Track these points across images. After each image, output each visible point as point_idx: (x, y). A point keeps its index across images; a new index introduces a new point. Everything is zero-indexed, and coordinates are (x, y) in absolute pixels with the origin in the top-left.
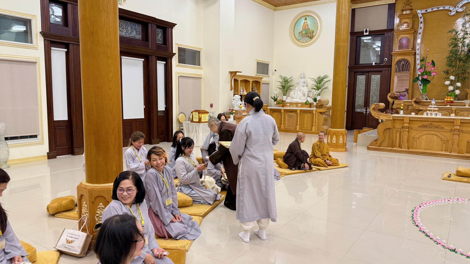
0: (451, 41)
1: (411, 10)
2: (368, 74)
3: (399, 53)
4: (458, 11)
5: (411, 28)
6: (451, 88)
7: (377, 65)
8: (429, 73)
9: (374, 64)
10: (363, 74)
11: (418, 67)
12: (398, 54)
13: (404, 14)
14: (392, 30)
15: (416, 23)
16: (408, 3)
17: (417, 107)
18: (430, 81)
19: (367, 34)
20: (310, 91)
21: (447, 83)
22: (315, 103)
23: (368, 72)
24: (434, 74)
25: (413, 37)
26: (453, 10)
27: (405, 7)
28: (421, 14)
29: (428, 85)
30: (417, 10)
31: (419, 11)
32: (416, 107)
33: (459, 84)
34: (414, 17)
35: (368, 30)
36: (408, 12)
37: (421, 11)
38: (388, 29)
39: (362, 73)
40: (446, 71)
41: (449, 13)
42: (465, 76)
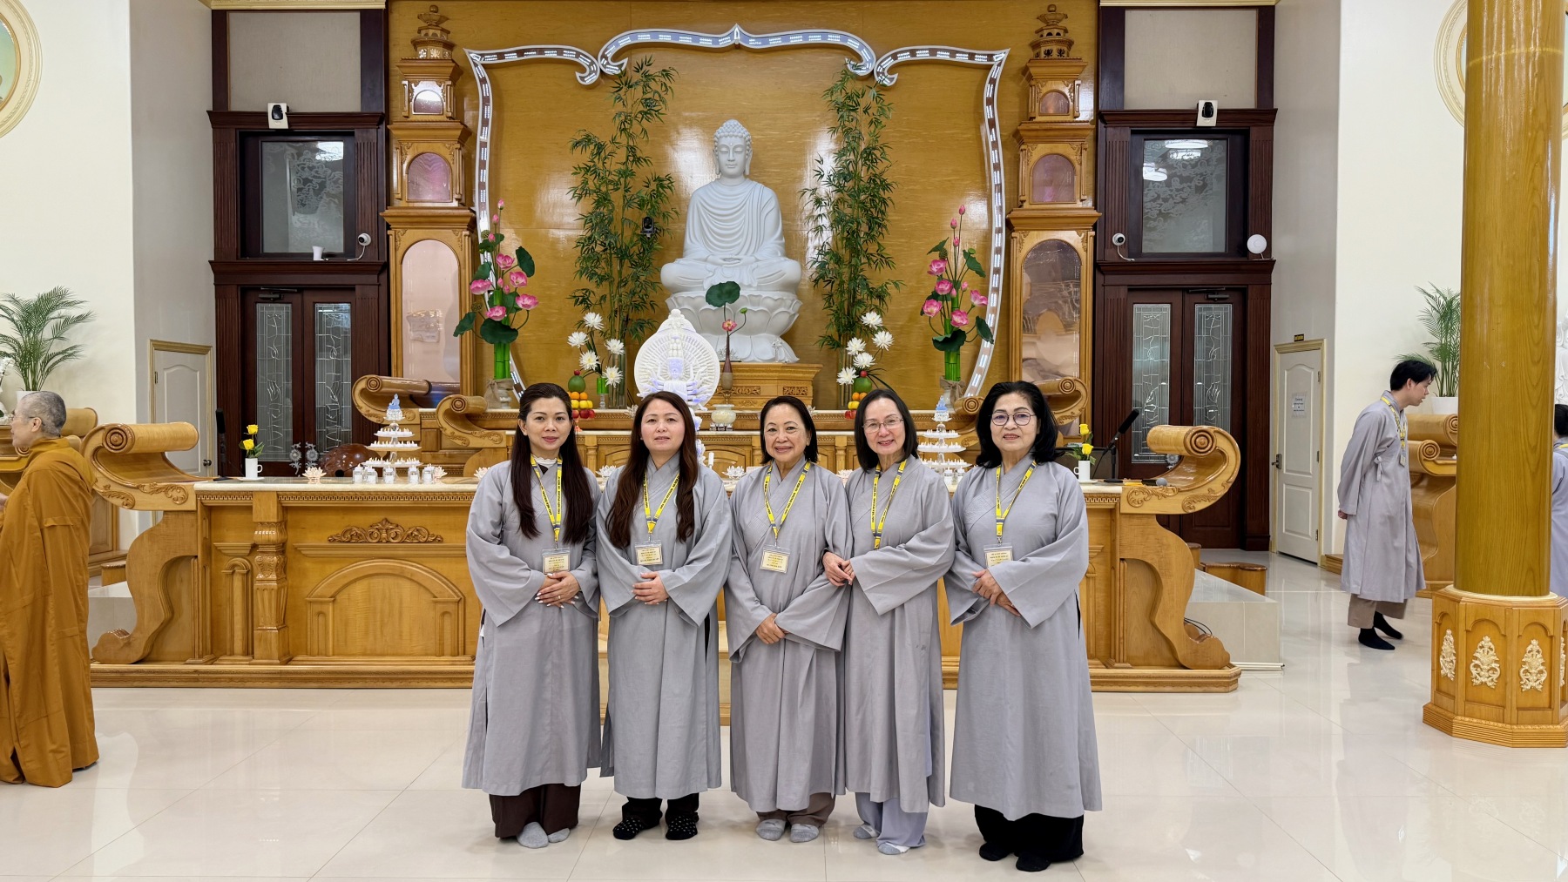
0: (580, 178)
1: (449, 46)
2: (297, 298)
3: (412, 214)
4: (605, 71)
5: (450, 118)
6: (589, 360)
7: (333, 260)
9: (317, 257)
10: (277, 296)
12: (408, 220)
13: (423, 59)
14: (383, 118)
15: (467, 100)
16: (435, 17)
17: (460, 438)
18: (515, 331)
19: (283, 124)
21: (578, 339)
23: (301, 289)
24: (527, 302)
25: (458, 156)
26: (589, 66)
27: (423, 32)
28: (482, 64)
30: (466, 51)
32: (455, 438)
33: (616, 346)
34: (457, 74)
35: (284, 110)
36: (435, 53)
37: (482, 55)
38: (365, 111)
39: (279, 294)
40: (577, 294)
41: (578, 75)
42: (642, 315)
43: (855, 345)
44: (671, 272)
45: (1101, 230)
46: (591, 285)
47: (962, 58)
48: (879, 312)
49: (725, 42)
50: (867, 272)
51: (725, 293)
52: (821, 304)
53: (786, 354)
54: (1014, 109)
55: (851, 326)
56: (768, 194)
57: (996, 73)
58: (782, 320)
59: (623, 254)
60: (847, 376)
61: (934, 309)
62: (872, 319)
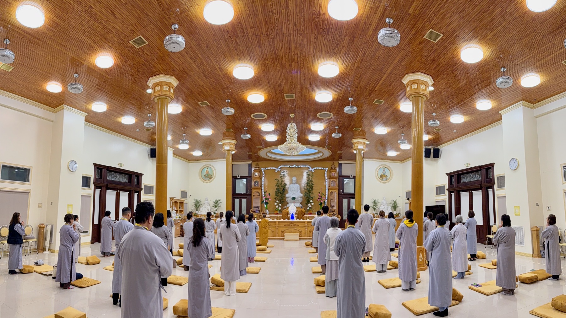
0: (276, 184)
1: (259, 168)
4: (278, 170)
5: (259, 176)
6: (277, 207)
7: (245, 194)
8: (268, 199)
9: (243, 193)
10: (238, 198)
11: (263, 196)
12: (254, 189)
14: (251, 177)
15: (261, 174)
16: (257, 164)
18: (268, 203)
20: (211, 208)
21: (276, 204)
22: (215, 215)
23: (240, 197)
24: (270, 199)
25: (260, 181)
27: (256, 166)
29: (268, 205)
31: (262, 169)
33: (280, 205)
34: (260, 171)
35: (239, 176)
36: (257, 169)
38: (248, 176)
40: (275, 198)
41: (275, 171)
43: (309, 204)
44: (287, 195)
45: (339, 190)
46: (277, 197)
47: (322, 169)
48: (312, 200)
49: (293, 166)
50: (311, 195)
51: (294, 198)
52: (305, 199)
53: (301, 205)
54: (329, 175)
55: (309, 202)
56: (299, 185)
57: (326, 171)
58: (300, 201)
59: (280, 193)
60: (308, 208)
61: (319, 200)
62: (311, 201)
